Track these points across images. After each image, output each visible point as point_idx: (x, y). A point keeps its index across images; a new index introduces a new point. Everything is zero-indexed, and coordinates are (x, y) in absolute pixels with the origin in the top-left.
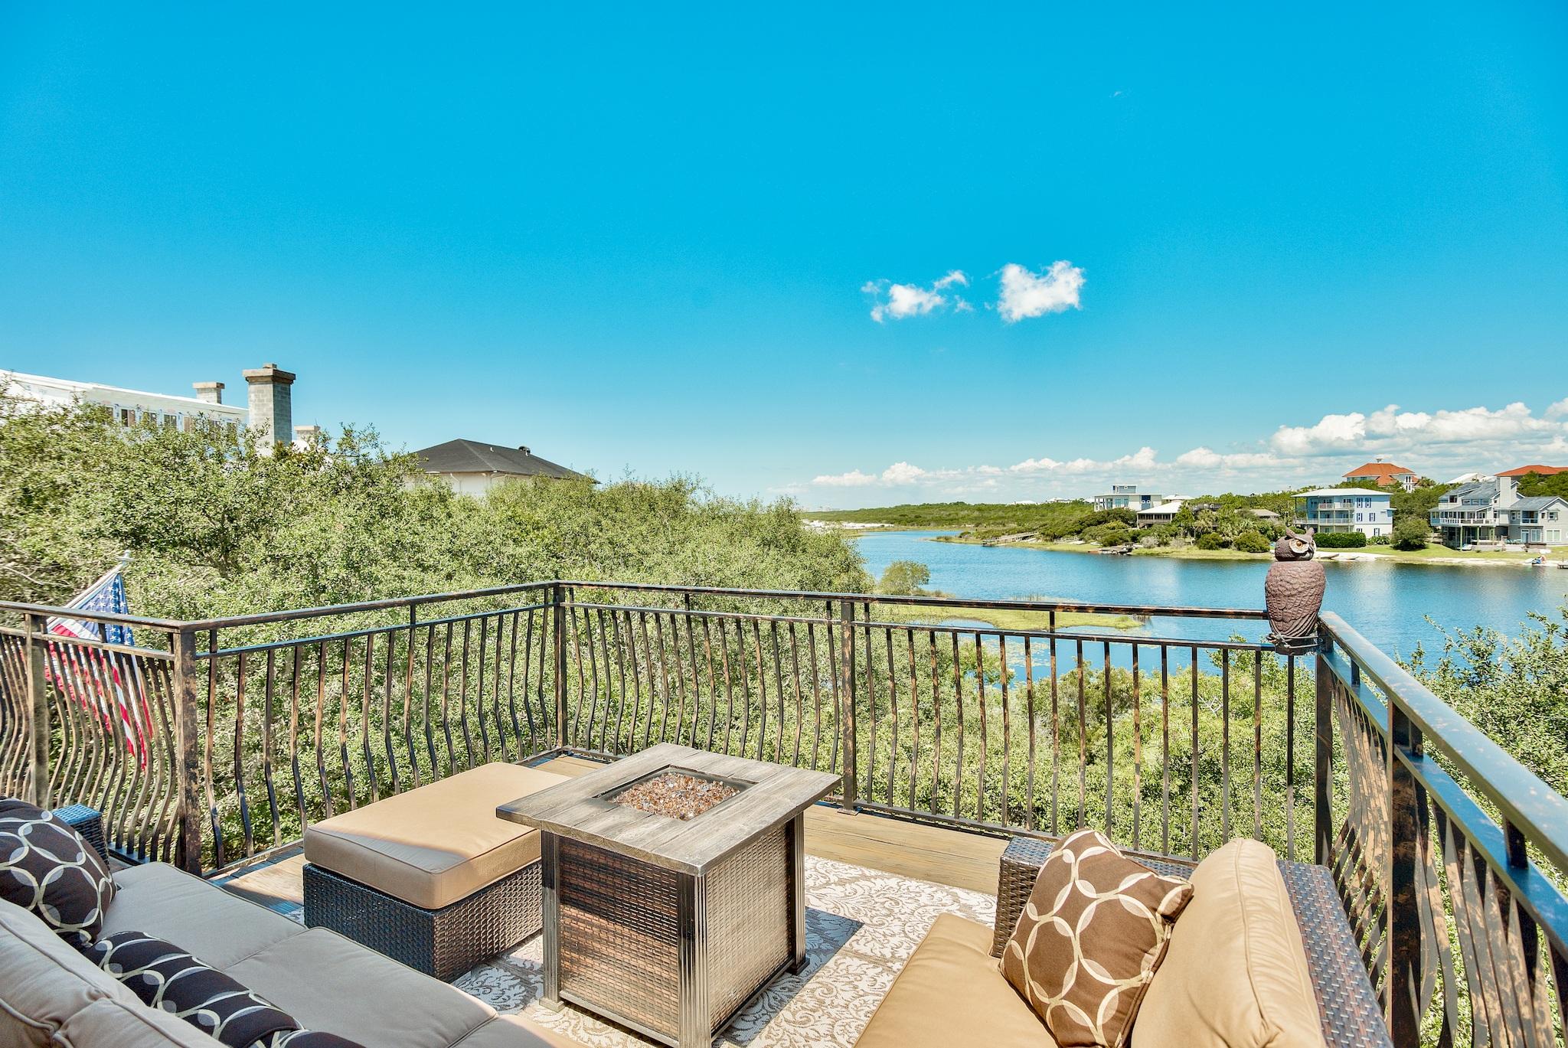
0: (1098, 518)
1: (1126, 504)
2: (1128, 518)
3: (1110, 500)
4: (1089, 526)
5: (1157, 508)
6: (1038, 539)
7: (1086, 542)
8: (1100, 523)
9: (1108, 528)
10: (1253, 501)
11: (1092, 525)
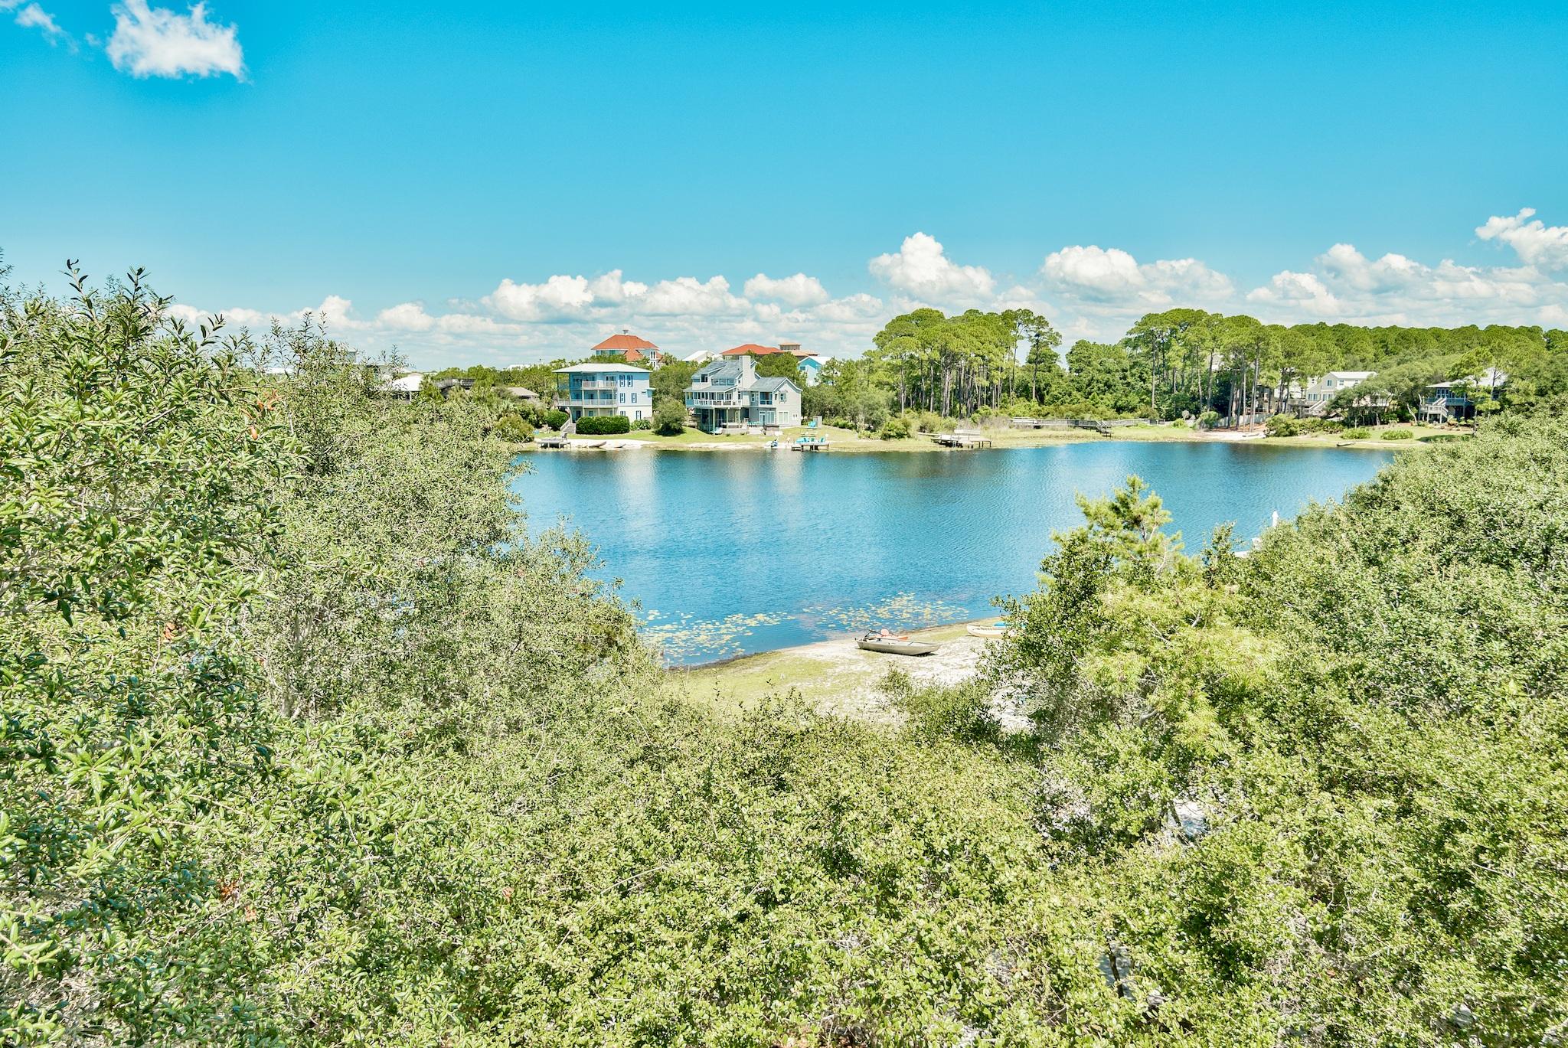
5: (390, 384)
10: (508, 378)
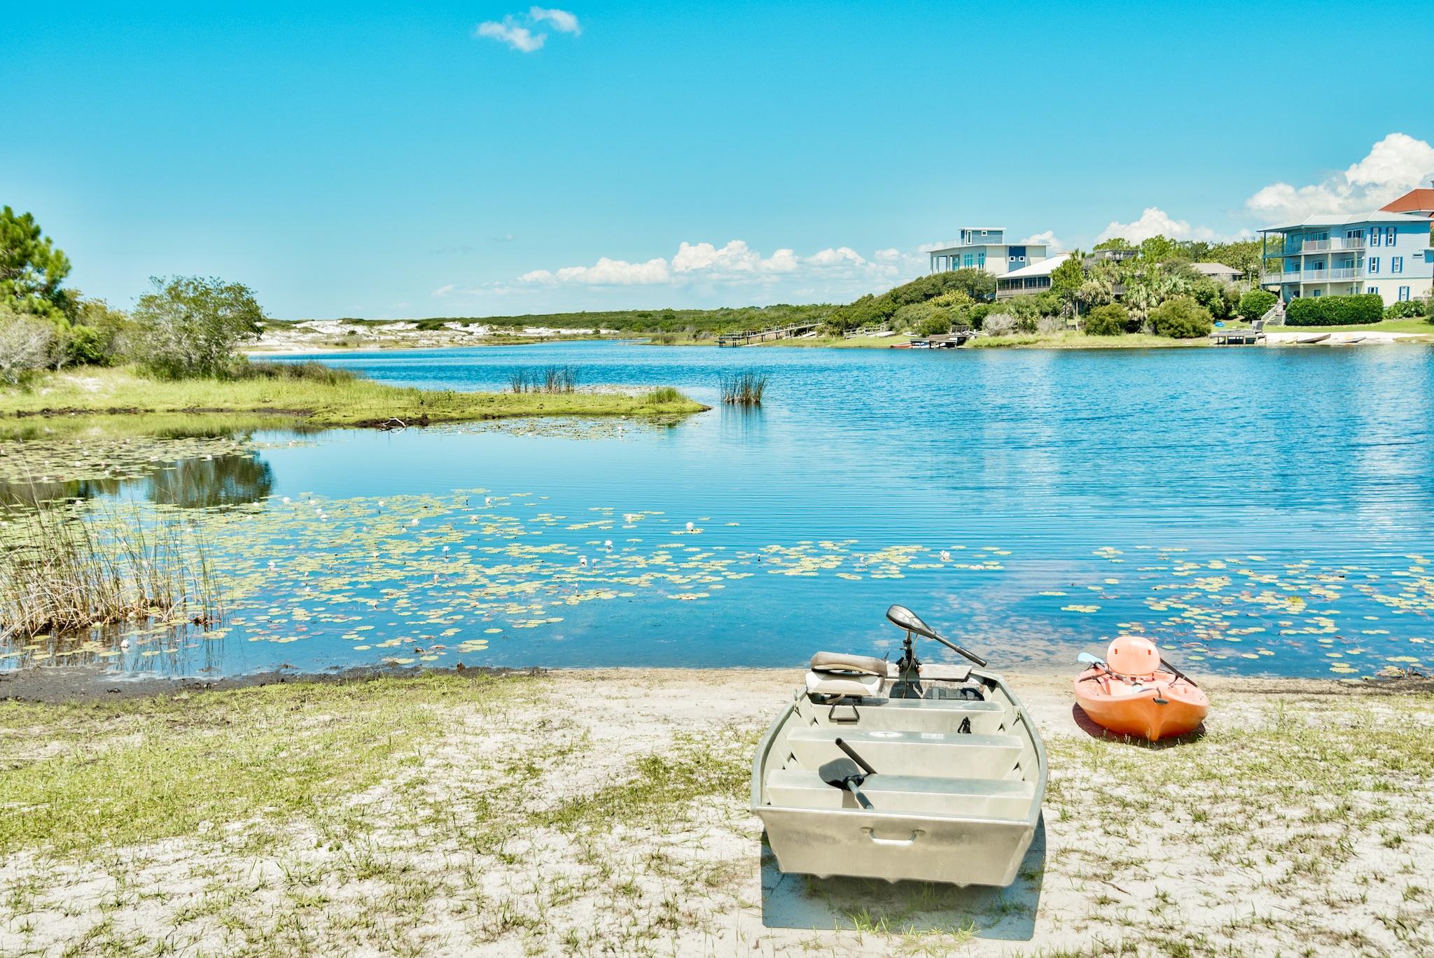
0: (926, 288)
1: (982, 263)
2: (981, 291)
3: (954, 255)
4: (907, 303)
5: (1037, 267)
6: (821, 332)
7: (898, 333)
8: (928, 297)
9: (939, 305)
11: (912, 301)
